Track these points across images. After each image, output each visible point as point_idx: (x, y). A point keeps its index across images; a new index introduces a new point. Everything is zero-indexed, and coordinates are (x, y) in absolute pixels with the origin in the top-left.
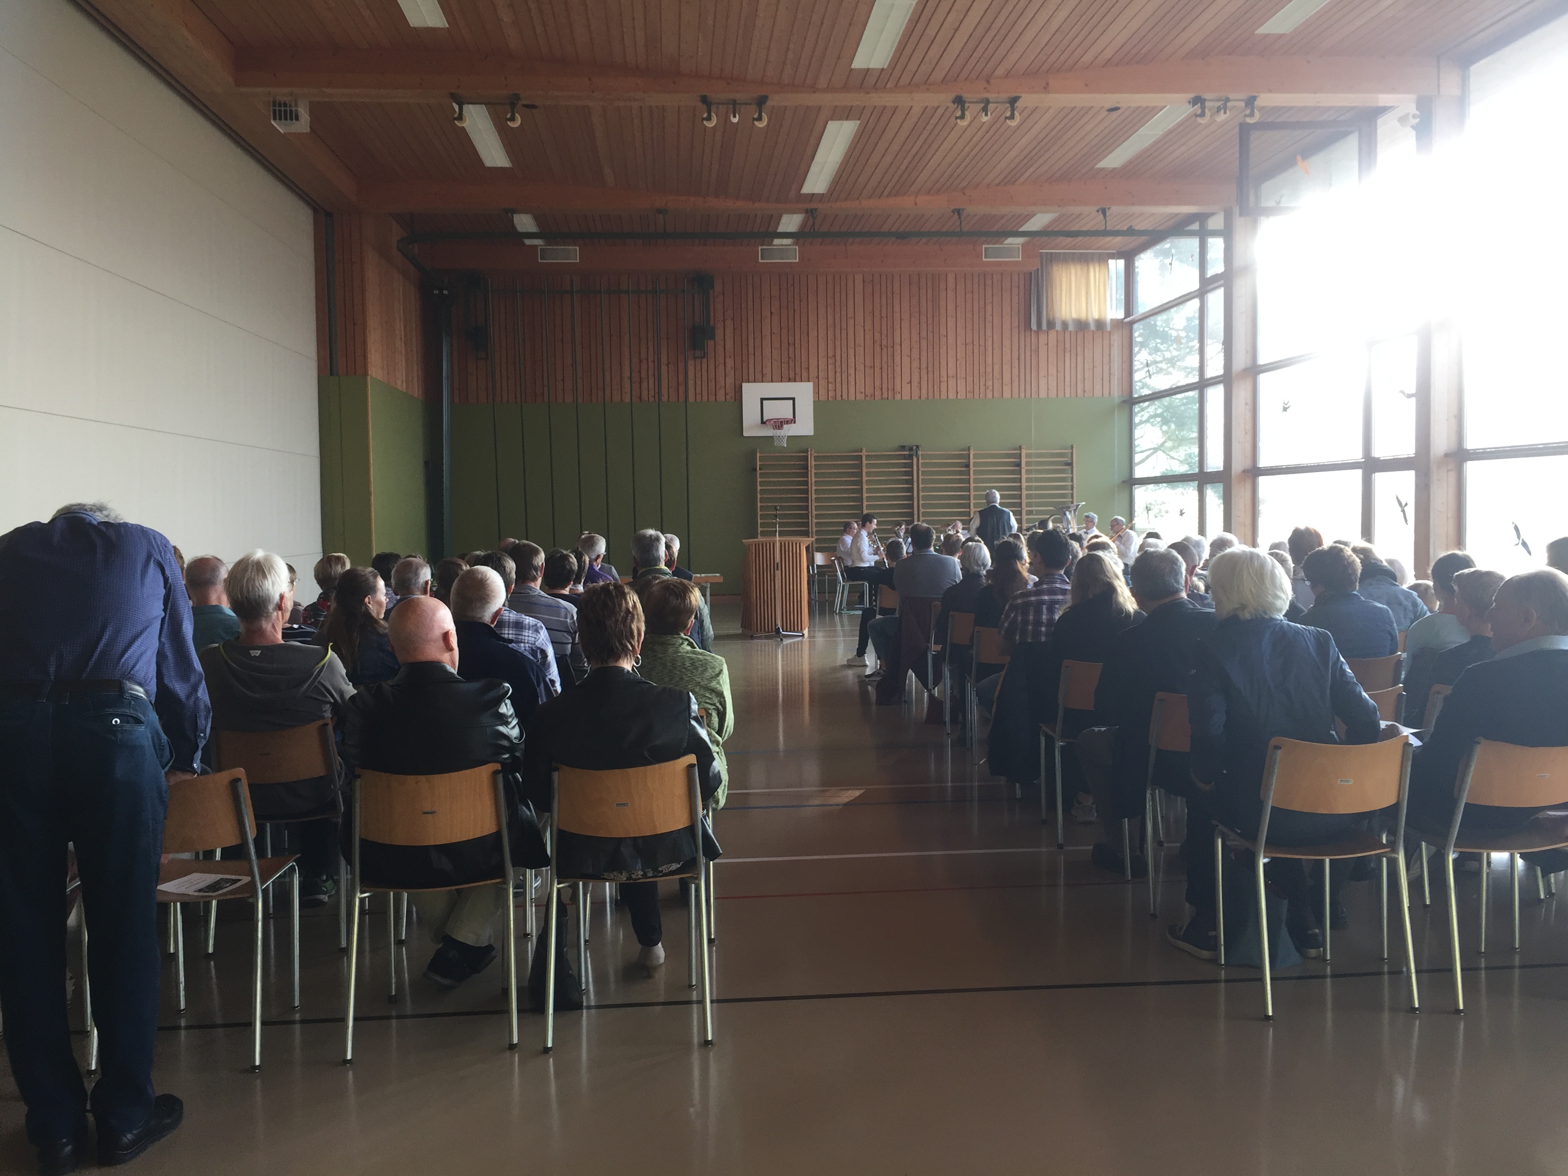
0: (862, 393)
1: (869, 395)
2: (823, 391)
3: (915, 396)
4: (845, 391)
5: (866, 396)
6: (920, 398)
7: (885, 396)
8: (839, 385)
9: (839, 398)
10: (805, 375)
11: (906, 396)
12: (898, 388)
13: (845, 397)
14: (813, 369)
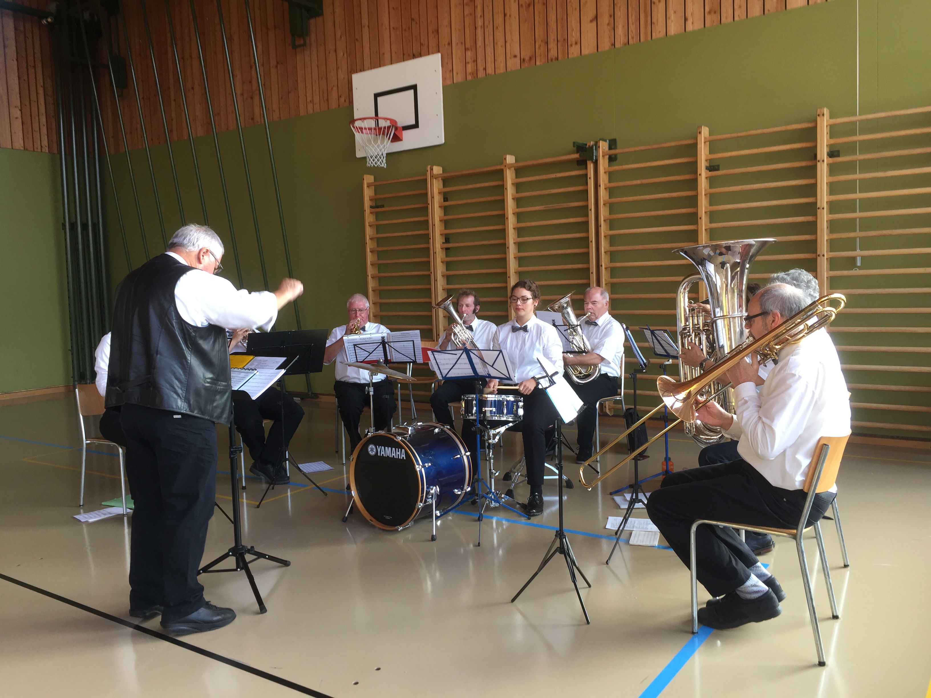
0: (515, 56)
1: (527, 59)
2: (458, 67)
3: (605, 45)
4: (490, 58)
5: (522, 61)
6: (614, 45)
7: (553, 53)
8: (480, 50)
9: (481, 74)
10: (433, 43)
11: (588, 48)
12: (574, 36)
13: (490, 70)
14: (444, 32)
